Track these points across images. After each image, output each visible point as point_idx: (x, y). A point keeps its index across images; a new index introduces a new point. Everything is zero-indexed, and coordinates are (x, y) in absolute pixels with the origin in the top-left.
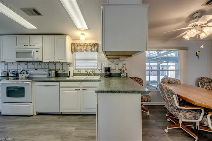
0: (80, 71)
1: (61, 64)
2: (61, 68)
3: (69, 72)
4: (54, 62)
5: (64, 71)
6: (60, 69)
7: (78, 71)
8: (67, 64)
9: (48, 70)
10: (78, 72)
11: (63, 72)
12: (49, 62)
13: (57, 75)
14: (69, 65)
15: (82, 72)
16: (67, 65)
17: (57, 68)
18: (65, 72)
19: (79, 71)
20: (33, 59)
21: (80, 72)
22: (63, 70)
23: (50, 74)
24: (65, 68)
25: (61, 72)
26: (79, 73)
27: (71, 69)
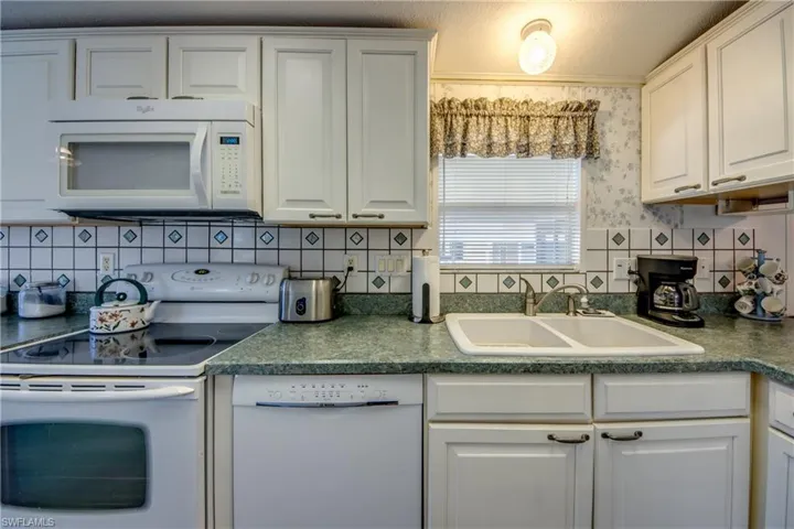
0: (472, 277)
2: (359, 260)
4: (343, 220)
5: (379, 282)
6: (350, 269)
7: (460, 277)
8: (395, 233)
9: (280, 274)
10: (460, 289)
11: (373, 289)
12: (306, 219)
14: (407, 245)
15: (487, 285)
16: (395, 245)
18: (384, 289)
19: (466, 282)
21: (471, 289)
22: (372, 277)
23: (301, 305)
24: (380, 263)
25: (357, 284)
26: (470, 295)
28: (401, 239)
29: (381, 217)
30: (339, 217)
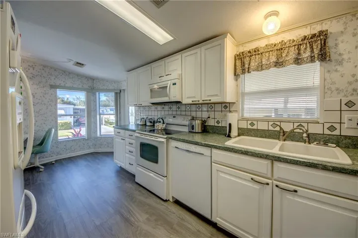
0: (255, 123)
1: (211, 105)
2: (212, 115)
3: (230, 125)
5: (218, 122)
6: (209, 117)
7: (249, 122)
8: (223, 105)
9: (190, 118)
10: (249, 127)
11: (216, 125)
12: (191, 102)
13: (205, 129)
14: (228, 109)
15: (262, 126)
16: (223, 109)
17: (205, 115)
18: (220, 125)
19: (252, 124)
20: (169, 98)
21: (255, 127)
22: (216, 120)
23: (193, 127)
24: (218, 115)
25: (211, 123)
26: (254, 129)
27: (233, 118)
28: (226, 107)
29: (210, 100)
30: (199, 101)
